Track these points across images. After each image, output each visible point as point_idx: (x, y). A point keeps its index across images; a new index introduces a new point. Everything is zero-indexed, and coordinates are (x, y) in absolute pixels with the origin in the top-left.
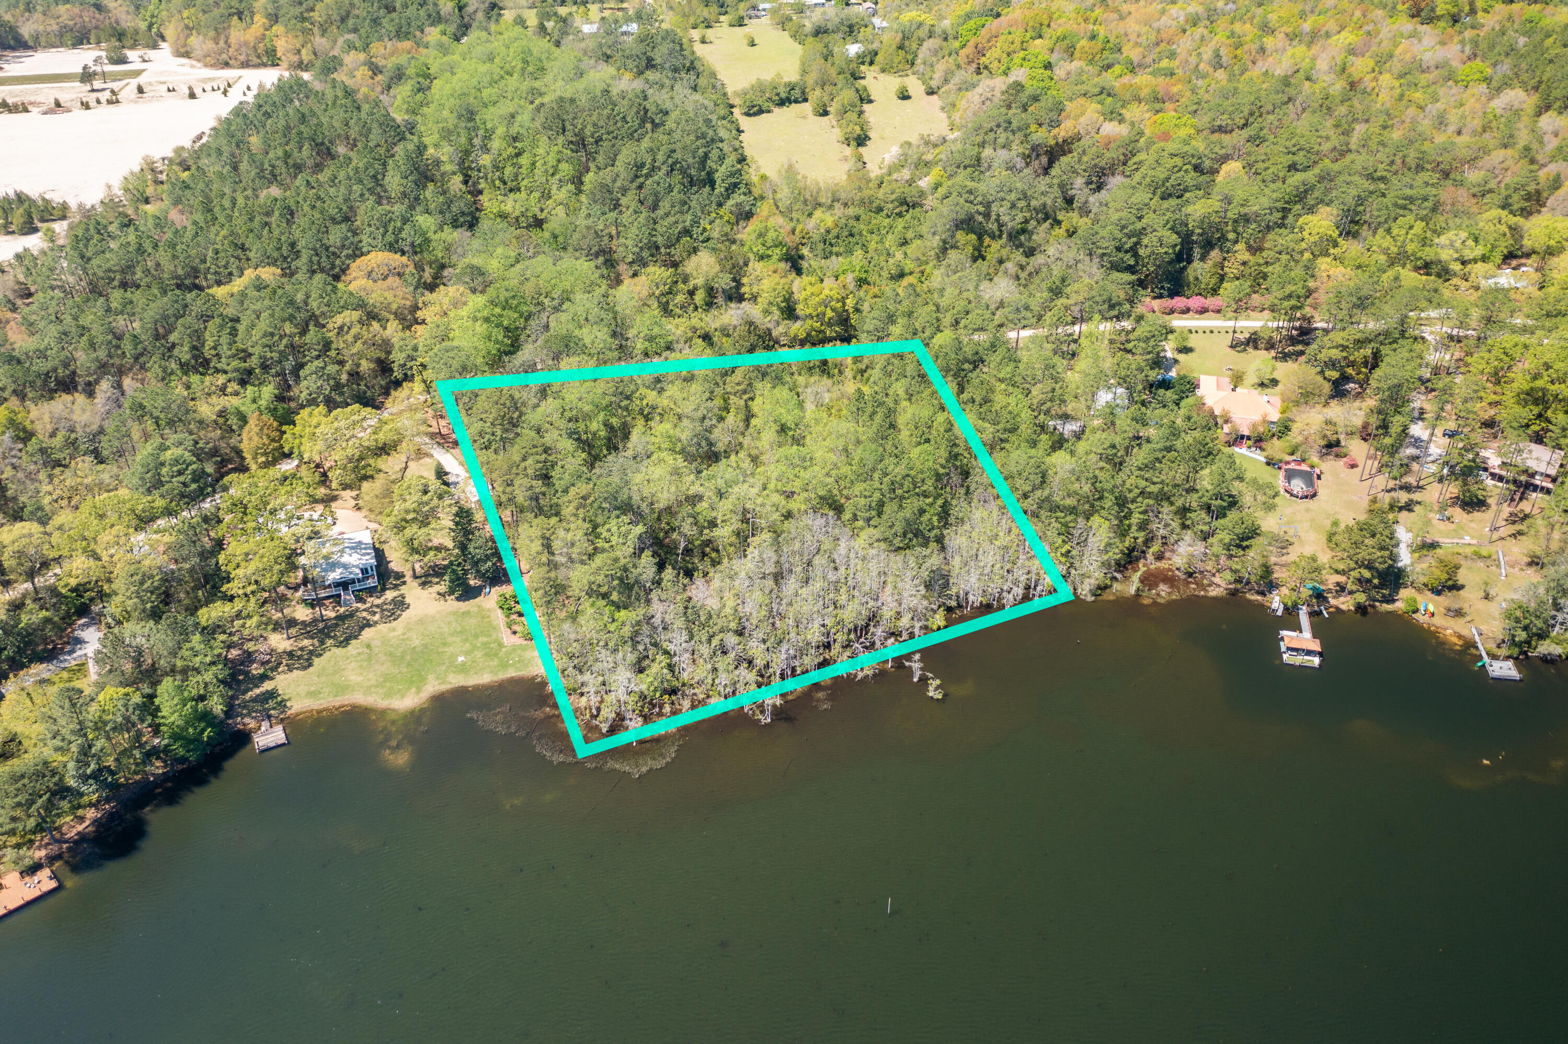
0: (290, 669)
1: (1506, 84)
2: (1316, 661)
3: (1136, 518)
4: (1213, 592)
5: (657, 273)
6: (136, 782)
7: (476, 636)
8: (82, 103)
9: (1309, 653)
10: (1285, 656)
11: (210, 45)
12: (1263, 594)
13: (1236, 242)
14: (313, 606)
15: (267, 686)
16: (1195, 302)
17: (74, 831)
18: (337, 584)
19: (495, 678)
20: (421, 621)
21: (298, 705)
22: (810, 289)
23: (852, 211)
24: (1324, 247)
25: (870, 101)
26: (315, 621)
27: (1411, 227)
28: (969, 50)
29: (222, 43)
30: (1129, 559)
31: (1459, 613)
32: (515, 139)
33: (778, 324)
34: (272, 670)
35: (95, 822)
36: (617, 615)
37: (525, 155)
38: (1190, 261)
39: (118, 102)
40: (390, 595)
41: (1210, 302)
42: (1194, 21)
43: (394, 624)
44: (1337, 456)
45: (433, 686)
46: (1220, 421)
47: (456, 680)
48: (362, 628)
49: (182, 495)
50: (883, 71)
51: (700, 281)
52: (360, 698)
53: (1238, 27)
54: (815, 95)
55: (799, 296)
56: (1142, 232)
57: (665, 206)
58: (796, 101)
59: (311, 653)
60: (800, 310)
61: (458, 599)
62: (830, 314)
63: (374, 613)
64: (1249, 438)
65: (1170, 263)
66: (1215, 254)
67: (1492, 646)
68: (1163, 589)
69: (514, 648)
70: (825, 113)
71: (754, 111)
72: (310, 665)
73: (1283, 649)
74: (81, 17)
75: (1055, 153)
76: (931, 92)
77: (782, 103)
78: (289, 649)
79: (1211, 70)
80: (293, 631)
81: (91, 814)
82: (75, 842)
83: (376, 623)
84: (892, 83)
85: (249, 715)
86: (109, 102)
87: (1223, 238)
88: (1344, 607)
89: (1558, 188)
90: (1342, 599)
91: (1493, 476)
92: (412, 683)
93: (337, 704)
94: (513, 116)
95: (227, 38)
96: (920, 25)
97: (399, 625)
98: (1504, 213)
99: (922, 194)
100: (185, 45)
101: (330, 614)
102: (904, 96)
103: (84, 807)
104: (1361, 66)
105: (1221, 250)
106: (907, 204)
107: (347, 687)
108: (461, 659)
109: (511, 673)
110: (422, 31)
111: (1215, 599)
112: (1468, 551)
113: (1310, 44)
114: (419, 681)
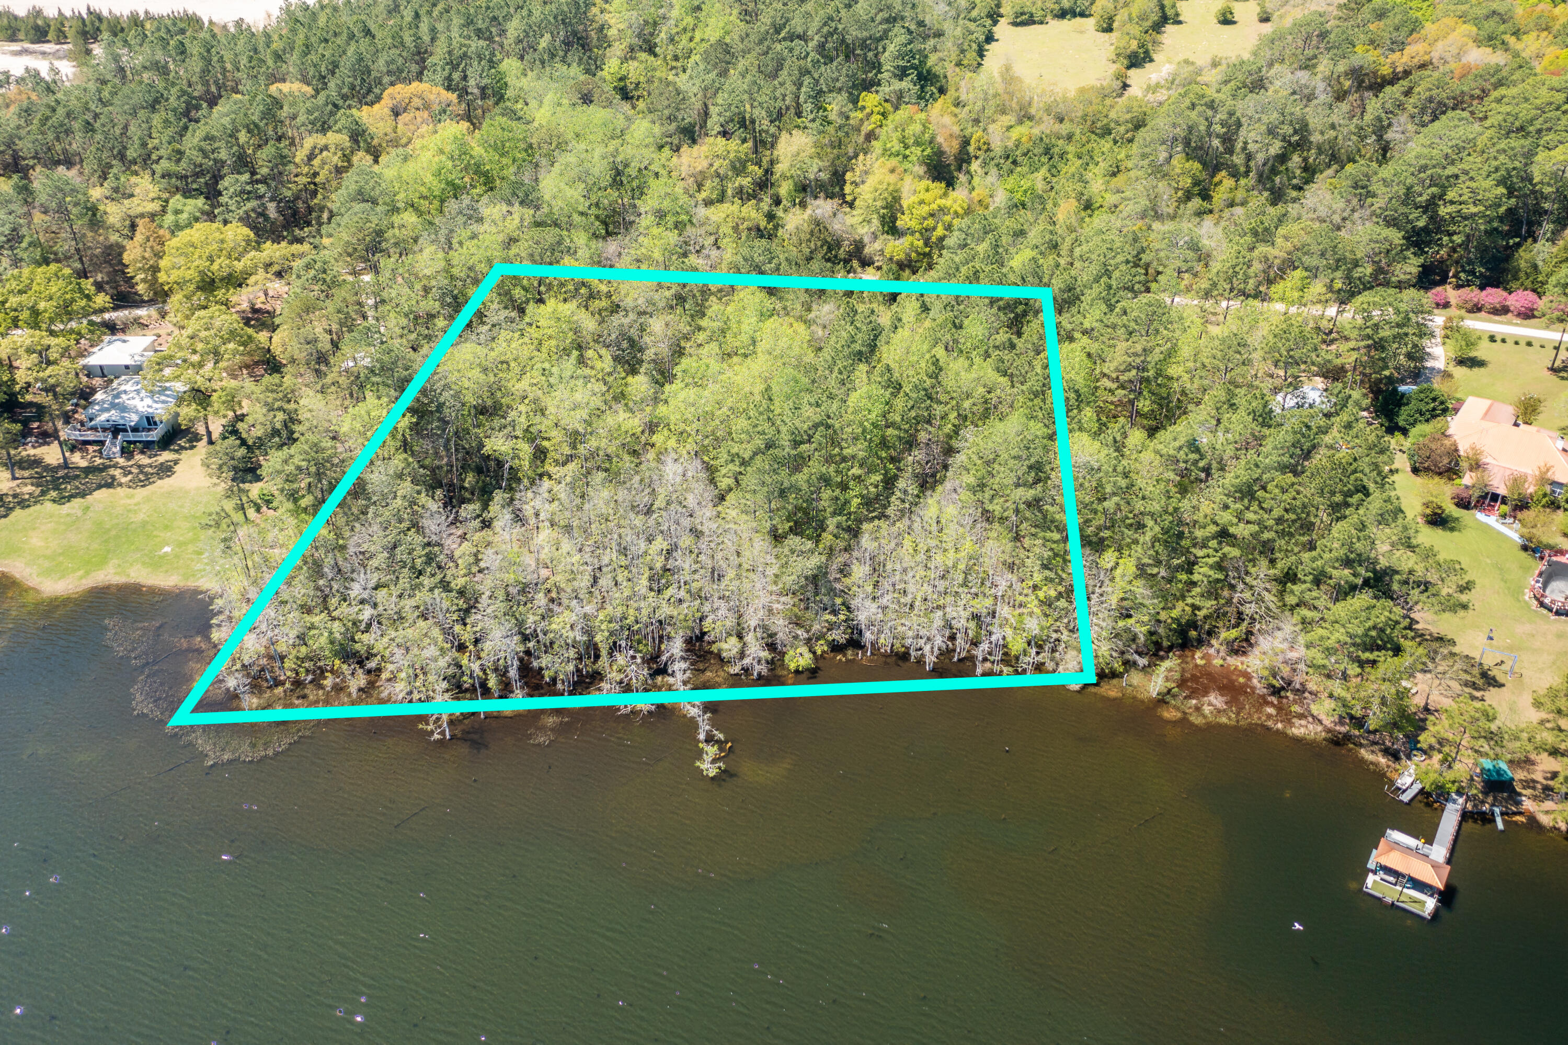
2: (1430, 904)
4: (1300, 729)
5: (720, 144)
9: (1421, 886)
10: (1371, 879)
12: (1395, 756)
14: (70, 451)
20: (166, 496)
23: (1064, 129)
25: (1177, 23)
26: (59, 467)
30: (1174, 640)
33: (875, 237)
40: (163, 457)
43: (137, 491)
46: (1464, 465)
48: (100, 487)
54: (1101, 4)
55: (904, 202)
58: (1077, 15)
59: (20, 503)
60: (902, 222)
62: (939, 232)
63: (128, 474)
64: (1504, 501)
65: (1492, 233)
68: (1213, 702)
70: (1109, 29)
71: (1023, 21)
73: (1371, 865)
77: (1062, 14)
80: (26, 473)
83: (118, 486)
88: (1545, 820)
90: (1549, 805)
92: (87, 564)
97: (140, 494)
101: (82, 462)
102: (1227, 21)
107: (18, 551)
108: (166, 549)
111: (1298, 741)
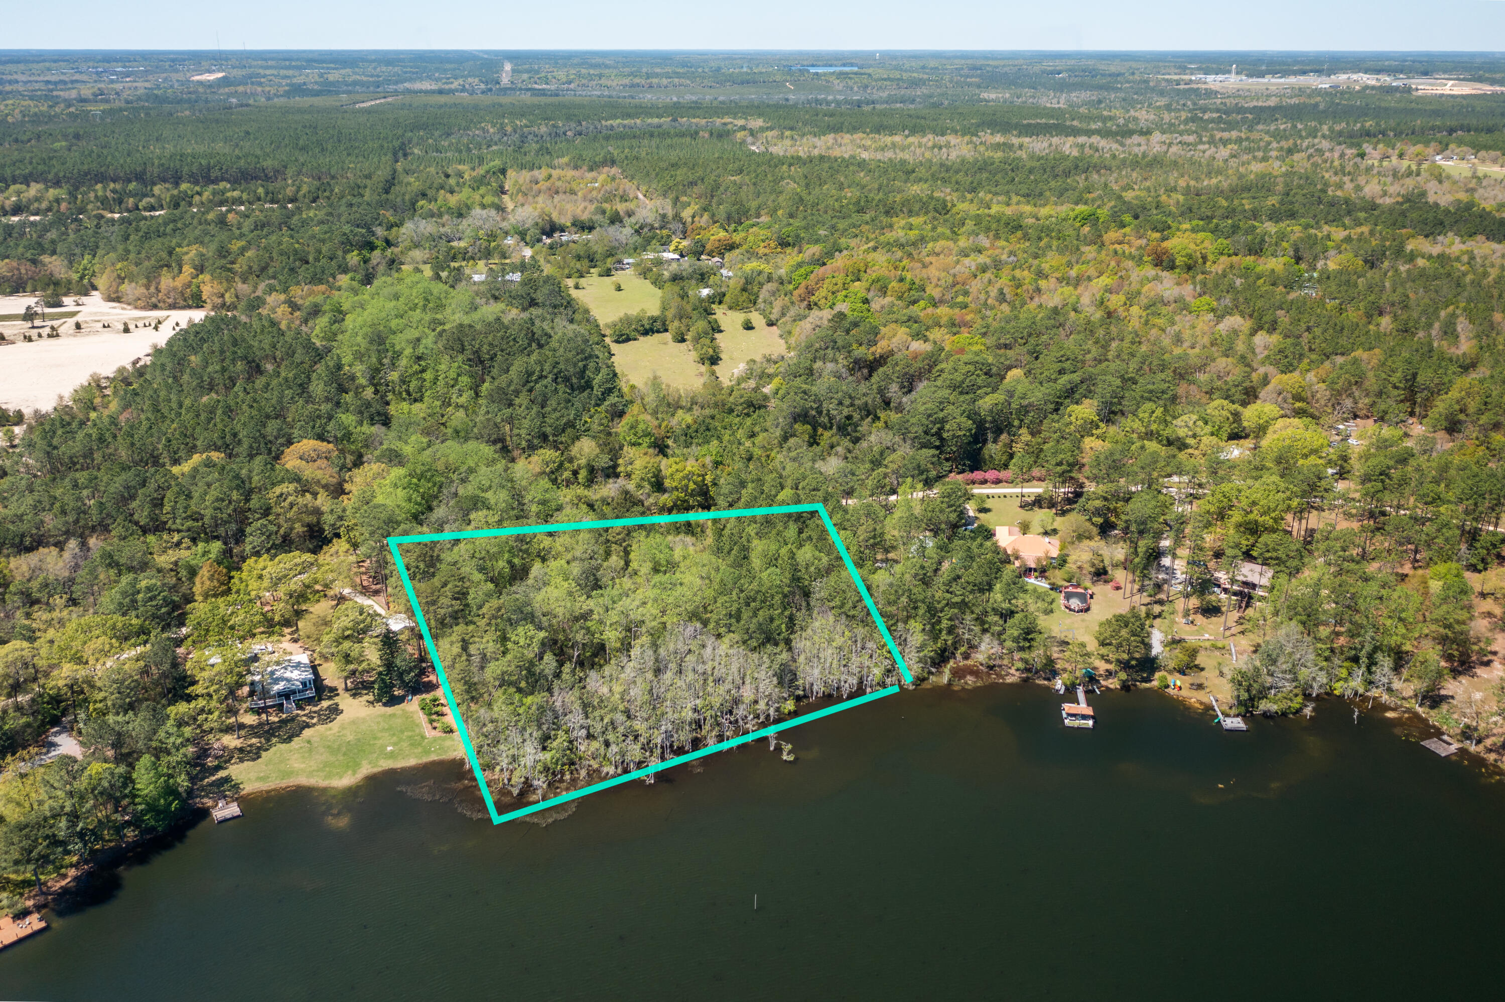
0: (242, 760)
1: (1228, 312)
2: (1090, 723)
3: (945, 624)
4: (1009, 680)
5: (548, 454)
6: (111, 848)
7: (402, 732)
8: (25, 337)
9: (1084, 717)
10: (1066, 721)
11: (143, 290)
12: (1049, 679)
13: (1020, 427)
14: (259, 714)
15: (222, 774)
16: (991, 475)
17: (58, 885)
18: (280, 694)
19: (420, 762)
20: (353, 722)
21: (248, 788)
22: (675, 467)
23: (707, 412)
24: (1088, 429)
25: (721, 331)
26: (261, 725)
27: (1153, 412)
28: (801, 291)
29: (152, 289)
30: (942, 658)
31: (1200, 687)
32: (419, 358)
33: (649, 496)
34: (226, 762)
35: (76, 879)
36: (525, 700)
37: (428, 372)
38: (985, 442)
39: (58, 335)
40: (325, 704)
41: (1003, 474)
42: (984, 269)
43: (330, 725)
44: (1106, 582)
45: (366, 769)
46: (1012, 559)
47: (386, 764)
48: (303, 728)
49: (154, 617)
50: (730, 308)
51: (583, 462)
52: (304, 780)
53: (1018, 273)
54: (674, 326)
55: (666, 472)
56: (943, 421)
57: (552, 403)
58: (658, 332)
59: (259, 748)
60: (667, 483)
61: (385, 705)
62: (692, 486)
63: (313, 718)
64: (1035, 570)
65: (969, 443)
66: (1004, 437)
67: (1225, 708)
68: (970, 679)
69: (435, 740)
70: (683, 340)
71: (623, 338)
72: (259, 757)
73: (1064, 715)
74: (18, 269)
75: (873, 366)
76: (771, 324)
77: (646, 333)
78: (239, 746)
79: (997, 304)
80: (242, 733)
81: (72, 872)
82: (59, 894)
83: (314, 725)
84: (738, 317)
85: (207, 796)
86: (49, 336)
87: (1010, 425)
88: (1112, 686)
89: (1265, 385)
90: (1110, 681)
91: (1226, 590)
92: (348, 767)
93: (284, 786)
94: (418, 340)
95: (159, 283)
96: (760, 273)
97: (335, 726)
98: (1225, 402)
99: (766, 398)
100: (117, 291)
101: (274, 719)
102: (748, 327)
103: (67, 867)
104: (1116, 301)
105: (1009, 434)
106: (755, 406)
107: (292, 773)
108: (389, 748)
109: (433, 757)
110: (334, 278)
111: (1011, 684)
112: (1207, 644)
113: (1076, 286)
114: (354, 766)
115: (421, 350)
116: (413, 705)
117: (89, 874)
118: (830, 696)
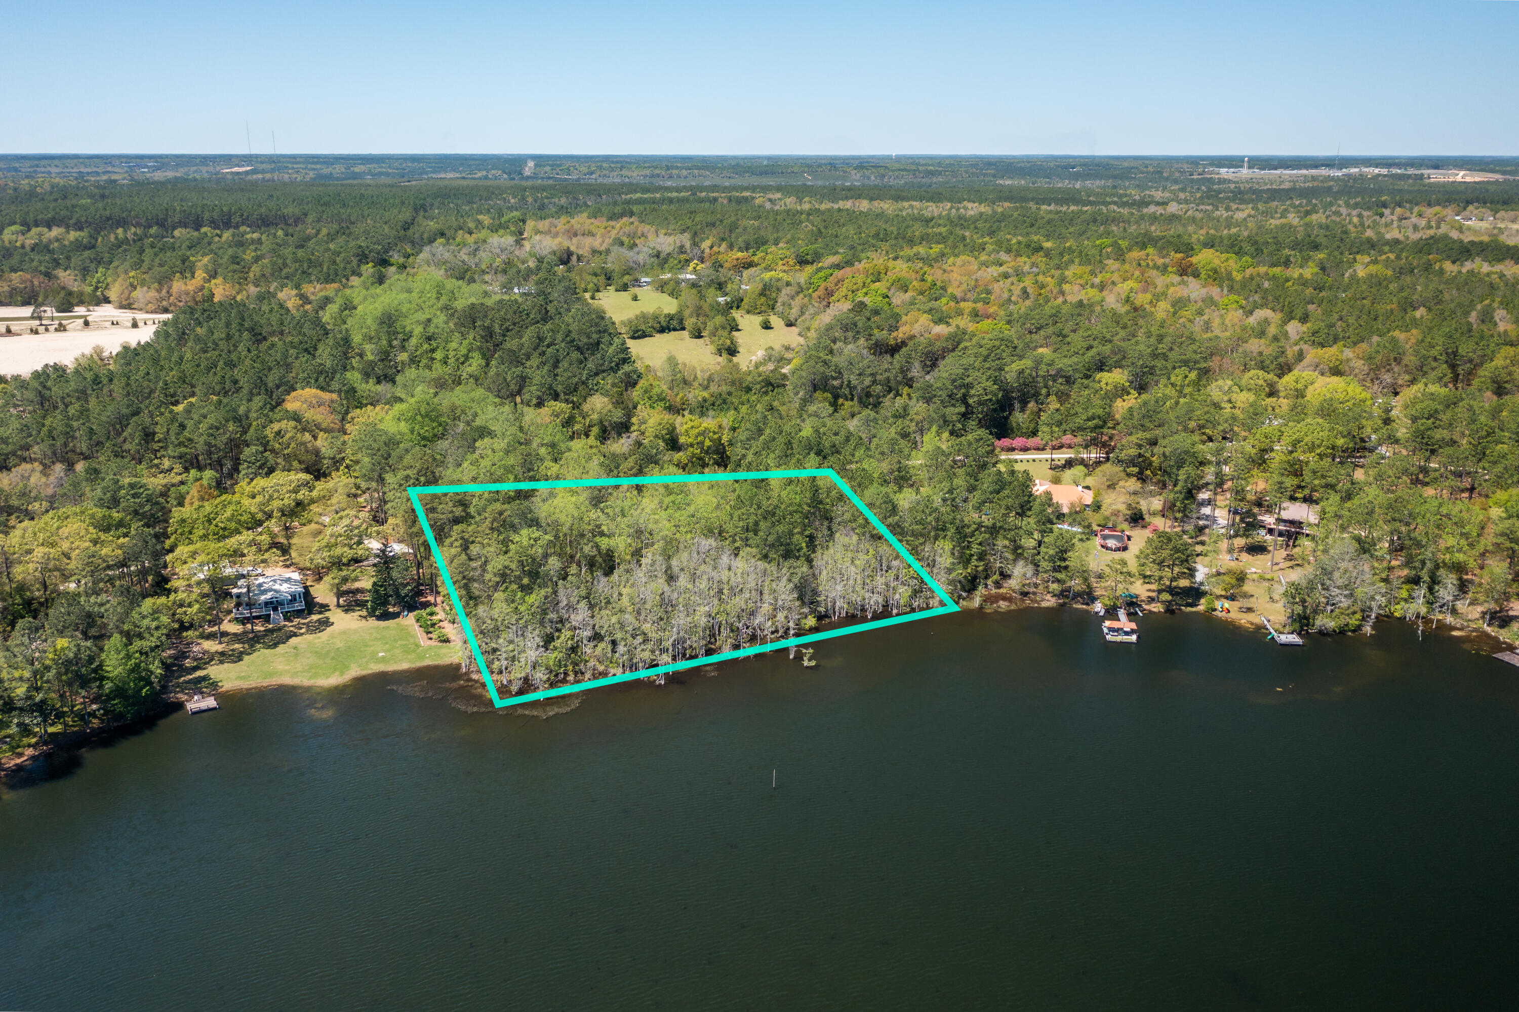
0: (222, 662)
1: (1256, 306)
2: (1134, 638)
3: (975, 549)
4: (1044, 604)
5: (559, 406)
6: (74, 732)
7: (395, 641)
8: (32, 330)
9: (1127, 633)
10: (1108, 636)
11: (153, 294)
12: (1087, 604)
13: (1048, 395)
14: (244, 624)
15: (199, 673)
16: (1018, 442)
17: (13, 763)
18: (267, 604)
19: (413, 666)
20: (344, 633)
21: (228, 685)
22: (690, 424)
23: (724, 389)
24: (1121, 392)
25: (739, 330)
26: (245, 633)
27: (1186, 377)
28: (821, 292)
29: (164, 291)
30: (971, 584)
31: (1250, 610)
32: (429, 339)
33: (664, 453)
34: (205, 663)
35: (33, 758)
36: (527, 598)
37: (439, 351)
38: (1011, 409)
39: (65, 330)
40: (315, 617)
41: (1031, 442)
42: (1006, 276)
43: (319, 635)
44: (1144, 527)
45: (354, 671)
47: (375, 668)
48: (291, 637)
49: (136, 512)
50: (748, 312)
51: (595, 417)
52: (287, 680)
53: (1041, 278)
54: (690, 322)
55: (680, 429)
56: (969, 386)
57: (564, 364)
58: (675, 330)
59: (242, 653)
60: (682, 440)
61: (379, 618)
62: (708, 443)
63: (301, 629)
64: (1068, 516)
65: (995, 410)
66: (1032, 405)
67: (1277, 626)
68: (1003, 605)
69: (430, 648)
70: (700, 337)
71: (639, 334)
72: (241, 660)
73: (1106, 630)
74: (32, 282)
75: (893, 350)
76: (790, 324)
77: (662, 330)
78: (220, 650)
79: (1020, 301)
80: (225, 639)
81: (30, 752)
82: (13, 771)
83: (302, 634)
84: (758, 319)
85: (182, 691)
86: (56, 330)
87: (1036, 395)
88: (1155, 610)
89: (1301, 361)
90: (1153, 606)
91: (1271, 531)
92: (335, 669)
93: (265, 684)
94: (429, 320)
95: (170, 288)
96: (779, 280)
97: (324, 636)
98: (1261, 373)
99: (785, 377)
100: (128, 298)
101: (259, 628)
102: (767, 326)
103: (24, 747)
104: (1142, 299)
105: (1037, 402)
106: (772, 385)
107: (276, 673)
108: (381, 655)
109: (428, 662)
110: (348, 280)
111: (1047, 608)
112: (1255, 576)
113: (1101, 290)
114: (345, 668)
115: (431, 329)
116: (409, 620)
117: (48, 756)
118: (854, 616)
